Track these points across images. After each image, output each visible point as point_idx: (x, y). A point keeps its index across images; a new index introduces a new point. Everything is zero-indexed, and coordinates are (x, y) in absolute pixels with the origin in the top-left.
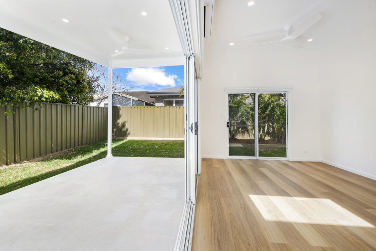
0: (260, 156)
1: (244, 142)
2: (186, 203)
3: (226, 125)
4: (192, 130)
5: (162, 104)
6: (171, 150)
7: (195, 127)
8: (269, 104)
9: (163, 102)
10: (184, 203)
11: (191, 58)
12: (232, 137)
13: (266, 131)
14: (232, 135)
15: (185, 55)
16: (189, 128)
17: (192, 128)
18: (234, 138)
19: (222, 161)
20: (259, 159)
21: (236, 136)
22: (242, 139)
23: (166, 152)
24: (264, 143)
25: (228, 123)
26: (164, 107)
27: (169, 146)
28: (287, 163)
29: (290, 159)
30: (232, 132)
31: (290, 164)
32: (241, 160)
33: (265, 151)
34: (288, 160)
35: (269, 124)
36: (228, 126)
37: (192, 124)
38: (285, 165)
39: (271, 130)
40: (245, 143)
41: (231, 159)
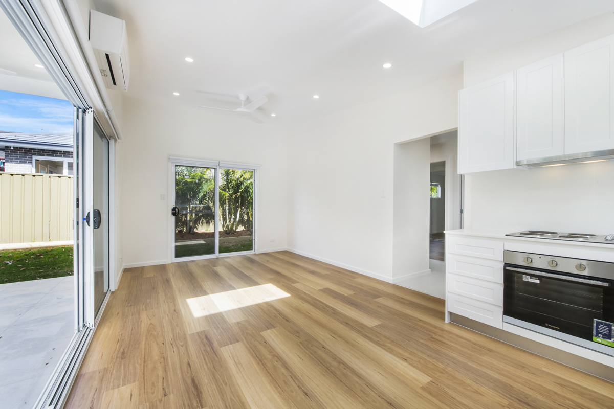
0: (220, 252)
1: (207, 236)
2: (77, 331)
3: (171, 212)
4: (88, 222)
5: (28, 168)
6: (54, 265)
7: (94, 218)
8: (242, 183)
9: (31, 163)
10: (74, 333)
11: (87, 113)
12: (188, 230)
13: (238, 219)
14: (188, 228)
15: (75, 106)
16: (84, 219)
17: (89, 219)
18: (191, 232)
19: (162, 268)
20: (220, 257)
21: (195, 229)
22: (205, 233)
23: (39, 269)
24: (236, 236)
25: (174, 209)
26: (34, 176)
27: (49, 258)
28: (253, 257)
29: (257, 252)
30: (188, 222)
31: (256, 258)
32: (193, 261)
33: (233, 246)
34: (254, 253)
35: (241, 209)
36: (173, 214)
37: (89, 213)
38: (250, 260)
39: (246, 218)
40: (208, 238)
41: (178, 263)
